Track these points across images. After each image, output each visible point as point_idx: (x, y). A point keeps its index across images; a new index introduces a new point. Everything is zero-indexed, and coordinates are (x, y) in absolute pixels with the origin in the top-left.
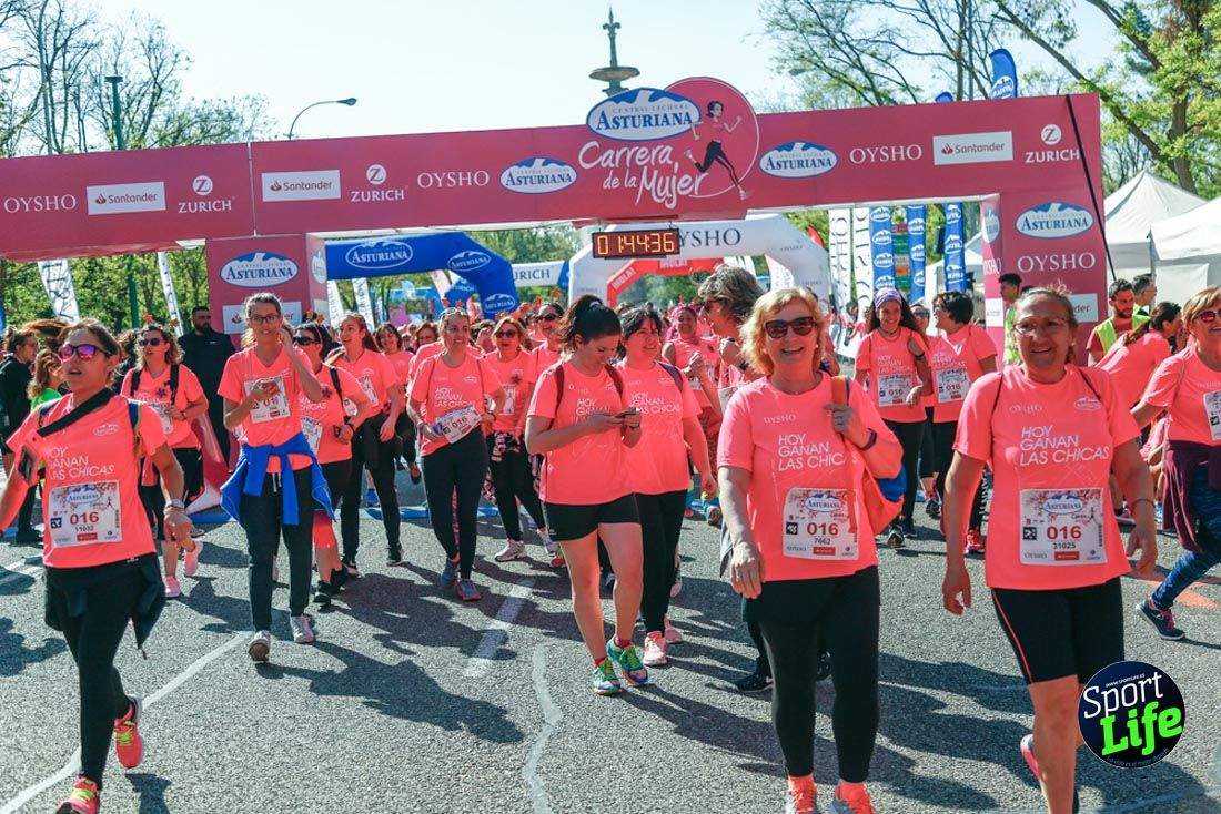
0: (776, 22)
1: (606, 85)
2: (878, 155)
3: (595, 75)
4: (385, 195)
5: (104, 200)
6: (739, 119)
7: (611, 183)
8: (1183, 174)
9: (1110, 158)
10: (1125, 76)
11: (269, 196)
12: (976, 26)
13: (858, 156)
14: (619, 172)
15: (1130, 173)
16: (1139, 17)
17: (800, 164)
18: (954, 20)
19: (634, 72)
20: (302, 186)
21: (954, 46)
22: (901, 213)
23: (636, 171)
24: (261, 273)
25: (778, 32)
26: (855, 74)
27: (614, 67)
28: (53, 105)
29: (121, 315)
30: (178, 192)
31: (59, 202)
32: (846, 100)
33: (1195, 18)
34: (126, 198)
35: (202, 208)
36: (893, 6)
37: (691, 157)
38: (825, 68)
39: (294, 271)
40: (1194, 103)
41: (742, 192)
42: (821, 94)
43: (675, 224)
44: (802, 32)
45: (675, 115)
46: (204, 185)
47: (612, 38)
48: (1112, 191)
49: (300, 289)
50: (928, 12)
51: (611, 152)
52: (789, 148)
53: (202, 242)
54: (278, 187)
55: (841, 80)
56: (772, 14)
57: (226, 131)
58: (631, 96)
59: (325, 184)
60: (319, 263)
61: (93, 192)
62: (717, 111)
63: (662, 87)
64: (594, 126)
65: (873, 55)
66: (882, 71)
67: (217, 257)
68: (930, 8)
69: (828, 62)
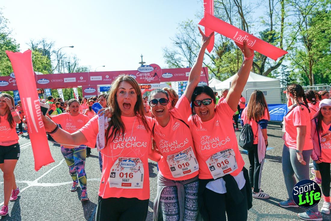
0: (165, 56)
1: (141, 64)
2: (178, 75)
3: (139, 63)
4: (109, 80)
5: (67, 80)
6: (159, 70)
7: (141, 78)
8: (219, 78)
9: (210, 76)
10: (211, 64)
11: (91, 80)
12: (192, 57)
13: (176, 75)
14: (142, 77)
15: (212, 78)
16: (213, 57)
17: (168, 76)
18: (189, 57)
19: (145, 63)
20: (96, 78)
21: (189, 60)
22: (182, 83)
23: (145, 77)
24: (90, 91)
25: (165, 57)
26: (176, 64)
27: (142, 62)
28: (60, 66)
29: (70, 97)
30: (78, 79)
31: (60, 80)
32: (174, 67)
33: (220, 57)
34: (70, 80)
35: (81, 81)
36: (180, 54)
37: (152, 75)
38: (171, 63)
39: (95, 90)
40: (220, 69)
41: (160, 80)
42: (171, 66)
43: (150, 84)
44: (168, 57)
45: (150, 69)
46: (82, 78)
47: (142, 58)
48: (210, 80)
49: (96, 93)
50: (185, 55)
51: (141, 74)
52: (166, 74)
53: (81, 86)
54: (93, 78)
55: (173, 64)
56: (164, 55)
57: (86, 70)
58: (144, 66)
59: (100, 78)
60: (99, 89)
61: (65, 79)
62: (156, 68)
63: (148, 65)
64: (139, 70)
65: (178, 61)
66: (179, 63)
67: (84, 88)
68: (186, 54)
69: (172, 62)
